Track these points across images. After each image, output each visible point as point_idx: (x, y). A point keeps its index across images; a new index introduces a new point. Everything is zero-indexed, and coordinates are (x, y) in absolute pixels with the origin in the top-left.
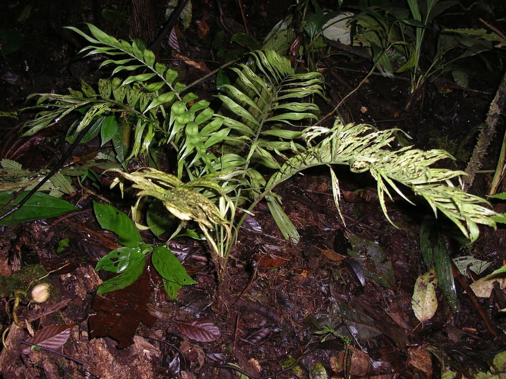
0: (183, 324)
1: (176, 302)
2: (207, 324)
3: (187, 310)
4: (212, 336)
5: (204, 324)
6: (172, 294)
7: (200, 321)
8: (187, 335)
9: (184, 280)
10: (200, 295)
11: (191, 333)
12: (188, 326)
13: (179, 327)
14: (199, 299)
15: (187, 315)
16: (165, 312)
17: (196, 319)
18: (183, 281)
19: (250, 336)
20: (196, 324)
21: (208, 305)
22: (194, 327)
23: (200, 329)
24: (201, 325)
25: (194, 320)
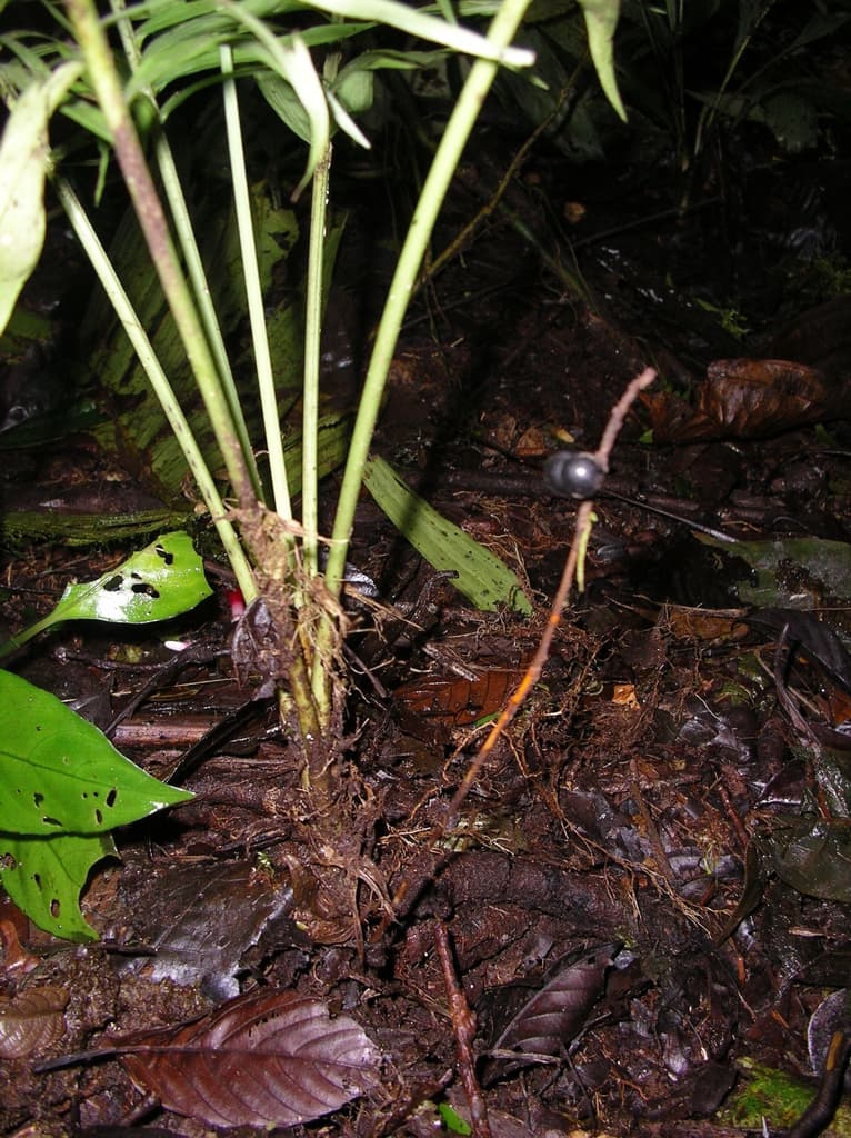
0: (162, 1054)
1: (89, 942)
2: (292, 1017)
3: (158, 975)
4: (338, 1081)
5: (277, 1023)
6: (55, 914)
7: (248, 1010)
8: (197, 1110)
9: (111, 800)
10: (209, 877)
11: (217, 1094)
12: (188, 1057)
13: (140, 1078)
14: (209, 894)
15: (168, 998)
16: (34, 1013)
17: (223, 1007)
18: (105, 808)
19: (512, 1025)
20: (231, 1037)
21: (271, 910)
22: (222, 1054)
23: (259, 1057)
24: (257, 1034)
25: (217, 1016)
